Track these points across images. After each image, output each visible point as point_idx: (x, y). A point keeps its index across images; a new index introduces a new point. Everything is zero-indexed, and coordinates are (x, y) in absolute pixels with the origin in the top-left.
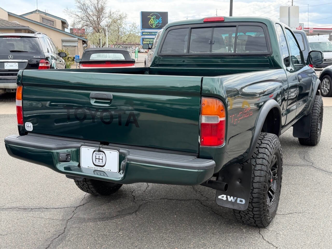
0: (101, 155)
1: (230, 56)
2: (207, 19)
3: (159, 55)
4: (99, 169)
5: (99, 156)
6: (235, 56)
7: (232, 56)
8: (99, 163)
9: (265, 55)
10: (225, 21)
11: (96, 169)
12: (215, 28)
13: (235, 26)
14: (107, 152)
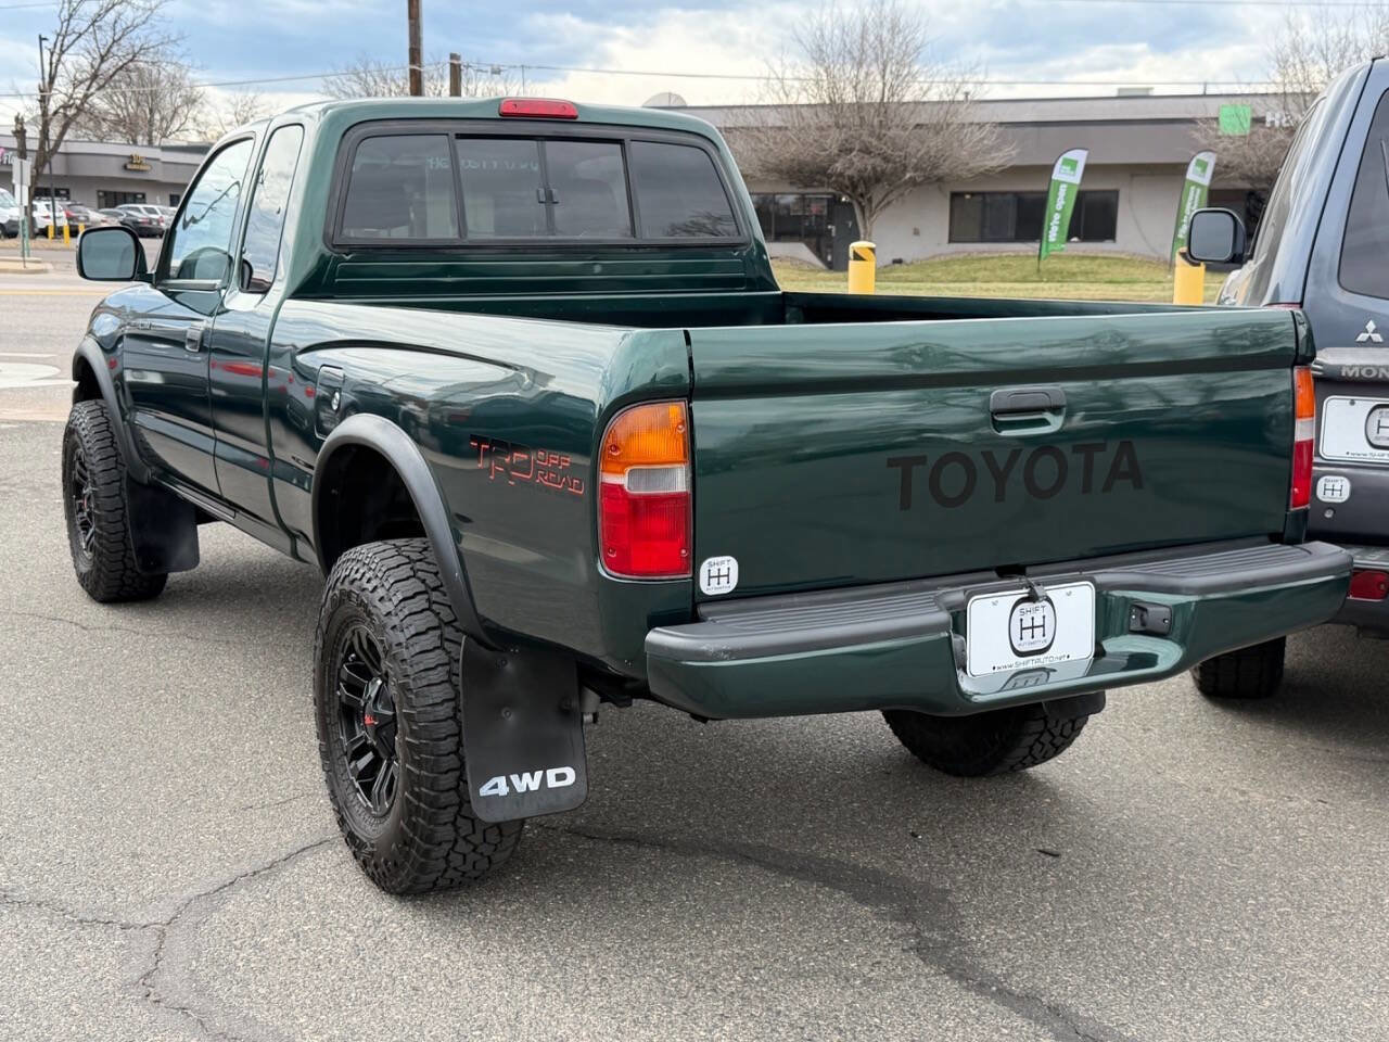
0: (1038, 612)
1: (625, 250)
2: (516, 103)
3: (334, 246)
4: (1031, 662)
5: (1033, 619)
6: (641, 251)
7: (632, 250)
8: (1032, 640)
9: (733, 246)
10: (578, 120)
11: (1022, 667)
12: (549, 144)
13: (620, 142)
14: (1056, 593)
